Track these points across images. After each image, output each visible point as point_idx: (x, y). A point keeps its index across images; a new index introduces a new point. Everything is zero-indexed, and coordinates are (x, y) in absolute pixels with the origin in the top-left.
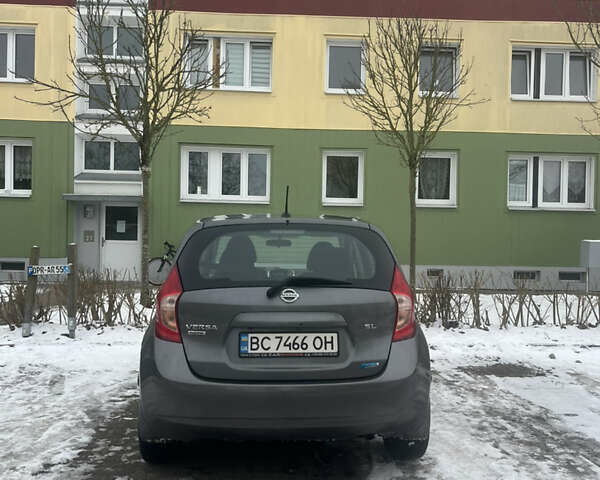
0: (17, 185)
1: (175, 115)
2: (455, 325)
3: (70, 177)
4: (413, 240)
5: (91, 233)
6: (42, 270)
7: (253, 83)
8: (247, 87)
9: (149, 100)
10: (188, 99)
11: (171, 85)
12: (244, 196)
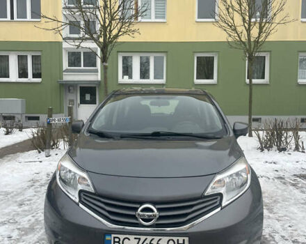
0: (35, 76)
1: (120, 33)
2: (284, 149)
3: (61, 71)
4: (250, 102)
5: (73, 101)
6: (54, 120)
7: (156, 17)
8: (153, 20)
9: (106, 25)
10: (127, 25)
11: (118, 17)
12: (152, 80)
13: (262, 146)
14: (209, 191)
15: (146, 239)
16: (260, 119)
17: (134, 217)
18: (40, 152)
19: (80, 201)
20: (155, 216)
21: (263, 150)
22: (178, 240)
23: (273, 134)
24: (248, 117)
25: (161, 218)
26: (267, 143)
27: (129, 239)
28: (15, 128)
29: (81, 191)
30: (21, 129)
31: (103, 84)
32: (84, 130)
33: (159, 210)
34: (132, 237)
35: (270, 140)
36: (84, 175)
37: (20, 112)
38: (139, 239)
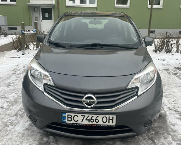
13: (156, 49)
14: (130, 86)
15: (89, 116)
16: (155, 31)
17: (81, 102)
18: (18, 52)
19: (45, 90)
20: (94, 102)
21: (157, 52)
22: (109, 117)
23: (163, 42)
24: (147, 30)
25: (98, 103)
26: (159, 48)
27: (78, 116)
28: (2, 35)
29: (45, 85)
30: (6, 35)
31: (56, 6)
32: (45, 41)
33: (97, 98)
34: (79, 115)
35: (161, 46)
36: (47, 74)
37: (4, 24)
38: (84, 116)
